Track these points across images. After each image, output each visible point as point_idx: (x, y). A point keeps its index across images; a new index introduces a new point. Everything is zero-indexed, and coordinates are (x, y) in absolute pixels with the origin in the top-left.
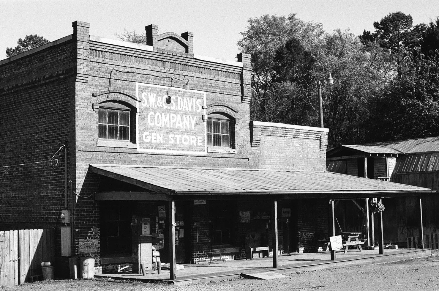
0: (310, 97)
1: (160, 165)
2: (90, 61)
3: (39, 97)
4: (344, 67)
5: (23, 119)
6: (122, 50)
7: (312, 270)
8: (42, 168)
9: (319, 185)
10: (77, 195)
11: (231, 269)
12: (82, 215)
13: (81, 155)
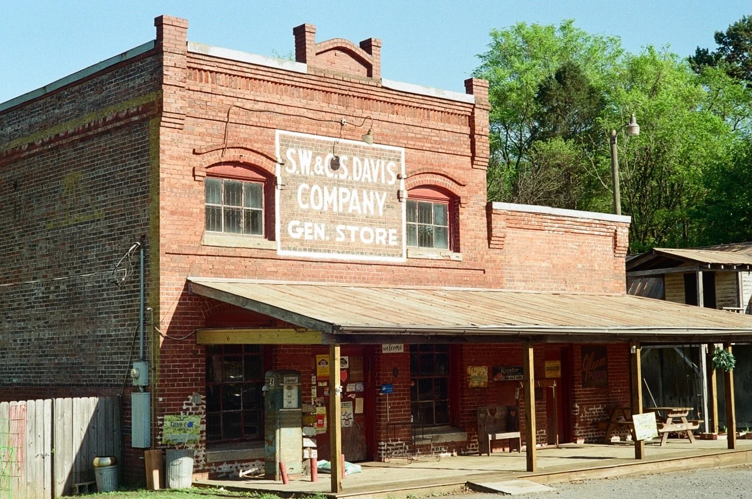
0: (598, 165)
1: (321, 281)
2: (189, 90)
3: (95, 157)
4: (660, 112)
5: (67, 197)
6: (249, 70)
7: (600, 477)
8: (100, 286)
9: (612, 318)
10: (161, 334)
11: (450, 474)
12: (171, 371)
13: (169, 260)
